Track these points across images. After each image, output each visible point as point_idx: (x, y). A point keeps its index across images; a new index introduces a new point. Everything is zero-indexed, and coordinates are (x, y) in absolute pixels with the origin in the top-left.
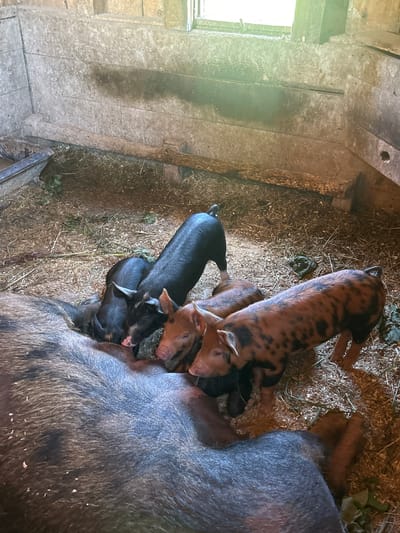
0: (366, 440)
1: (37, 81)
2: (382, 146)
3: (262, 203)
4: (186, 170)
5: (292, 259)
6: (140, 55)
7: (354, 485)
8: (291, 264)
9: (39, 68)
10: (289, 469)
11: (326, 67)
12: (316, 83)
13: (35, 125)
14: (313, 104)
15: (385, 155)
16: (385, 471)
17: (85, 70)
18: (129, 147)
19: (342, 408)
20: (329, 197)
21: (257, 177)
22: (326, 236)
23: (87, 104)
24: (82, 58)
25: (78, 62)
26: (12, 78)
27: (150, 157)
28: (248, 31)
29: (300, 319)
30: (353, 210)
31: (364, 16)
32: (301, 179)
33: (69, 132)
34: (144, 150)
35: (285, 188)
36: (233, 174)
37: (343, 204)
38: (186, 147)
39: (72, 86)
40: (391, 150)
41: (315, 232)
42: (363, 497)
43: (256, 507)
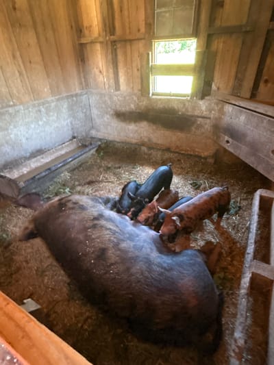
0: (222, 253)
1: (94, 116)
2: (227, 138)
3: (179, 160)
4: (150, 148)
5: (191, 182)
6: (132, 106)
7: (218, 270)
8: (191, 184)
9: (95, 112)
10: (194, 265)
11: (204, 108)
12: (200, 115)
13: (93, 133)
14: (199, 123)
15: (228, 142)
16: (230, 265)
17: (112, 112)
18: (128, 140)
19: (213, 240)
20: (205, 158)
21: (177, 150)
22: (205, 173)
23: (113, 124)
24: (111, 108)
25: (109, 109)
26: (86, 116)
27: (136, 144)
28: (173, 96)
29: (202, 209)
30: (215, 163)
31: (218, 88)
32: (194, 151)
33: (106, 135)
34: (134, 141)
35: (188, 155)
36: (168, 150)
37: (211, 161)
38: (150, 140)
39: (107, 118)
40: (230, 140)
41: (200, 171)
42: (222, 275)
43: (182, 279)
